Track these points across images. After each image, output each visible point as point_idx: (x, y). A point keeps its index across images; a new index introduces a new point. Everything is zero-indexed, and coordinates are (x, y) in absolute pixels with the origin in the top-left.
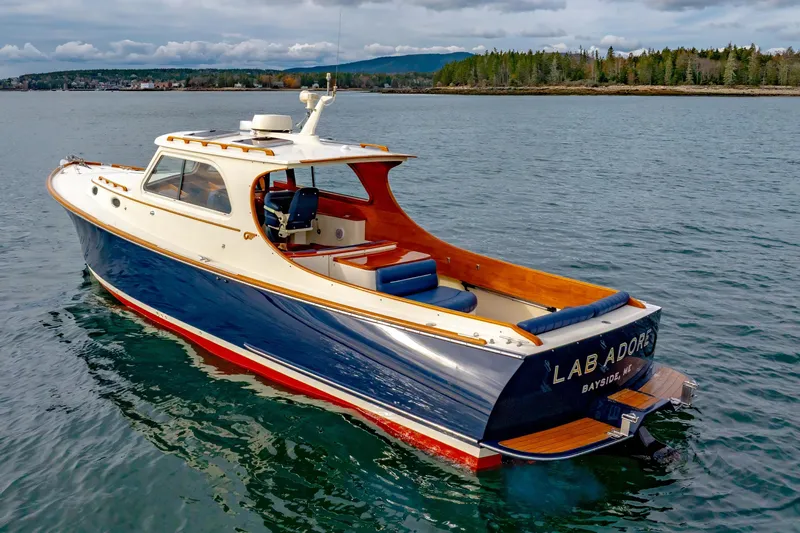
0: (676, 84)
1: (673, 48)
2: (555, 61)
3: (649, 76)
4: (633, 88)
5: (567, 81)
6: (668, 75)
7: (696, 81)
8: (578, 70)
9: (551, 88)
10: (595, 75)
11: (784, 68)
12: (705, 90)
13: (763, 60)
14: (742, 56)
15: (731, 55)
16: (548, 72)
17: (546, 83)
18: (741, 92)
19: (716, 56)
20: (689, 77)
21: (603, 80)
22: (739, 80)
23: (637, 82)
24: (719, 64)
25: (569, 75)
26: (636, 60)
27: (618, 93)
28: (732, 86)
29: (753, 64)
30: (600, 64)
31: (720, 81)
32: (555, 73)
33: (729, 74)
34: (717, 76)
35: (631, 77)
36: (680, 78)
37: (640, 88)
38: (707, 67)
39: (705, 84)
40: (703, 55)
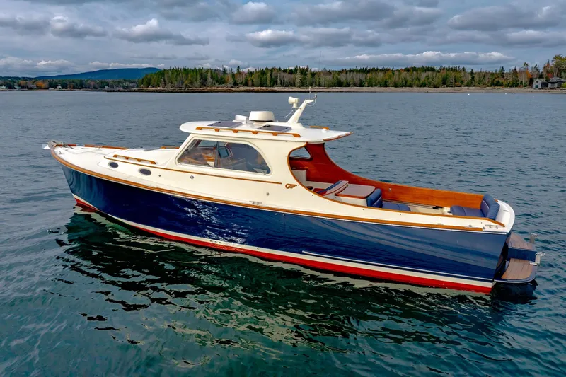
0: (273, 86)
1: (270, 67)
2: (209, 74)
3: (259, 81)
4: (252, 88)
5: (217, 85)
6: (268, 82)
7: (283, 85)
8: (222, 79)
9: (208, 88)
10: (231, 81)
11: (323, 79)
12: (287, 89)
13: (313, 74)
14: (304, 72)
15: (298, 71)
16: (206, 80)
17: (205, 86)
18: (303, 90)
19: (291, 72)
20: (279, 83)
21: (236, 84)
22: (303, 84)
23: (253, 85)
24: (293, 76)
25: (217, 81)
26: (251, 73)
27: (244, 91)
28: (299, 87)
29: (309, 76)
30: (233, 75)
31: (294, 85)
32: (210, 80)
33: (298, 81)
34: (292, 82)
35: (250, 83)
36: (274, 83)
37: (255, 88)
38: (287, 77)
39: (287, 86)
40: (285, 71)
